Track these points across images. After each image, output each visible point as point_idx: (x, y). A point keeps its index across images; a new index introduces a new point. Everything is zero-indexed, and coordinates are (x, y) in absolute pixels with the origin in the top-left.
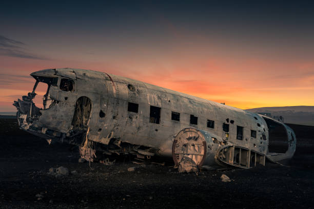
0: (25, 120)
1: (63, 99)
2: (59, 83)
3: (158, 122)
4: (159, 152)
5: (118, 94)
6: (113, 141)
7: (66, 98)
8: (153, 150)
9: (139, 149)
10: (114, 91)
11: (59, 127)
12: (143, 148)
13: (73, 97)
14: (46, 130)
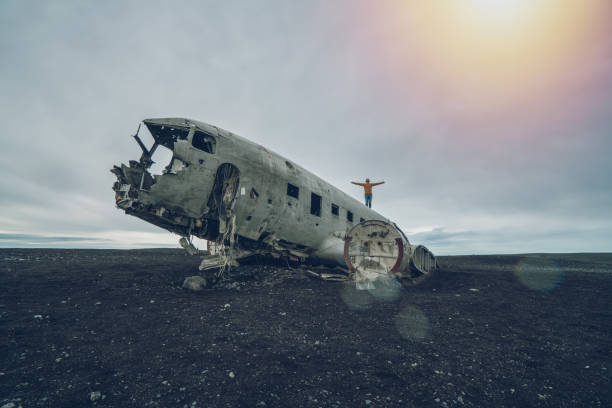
0: (127, 194)
1: (195, 162)
2: (190, 136)
3: (318, 215)
4: (317, 253)
5: (275, 170)
6: (265, 235)
7: (201, 161)
8: (310, 251)
9: (294, 249)
10: (271, 165)
11: (185, 208)
12: (300, 247)
13: (213, 161)
14: (163, 210)
